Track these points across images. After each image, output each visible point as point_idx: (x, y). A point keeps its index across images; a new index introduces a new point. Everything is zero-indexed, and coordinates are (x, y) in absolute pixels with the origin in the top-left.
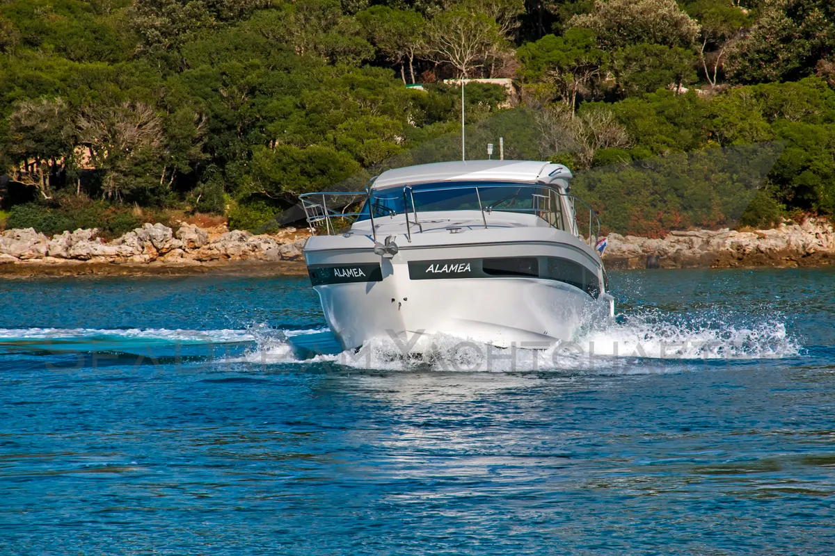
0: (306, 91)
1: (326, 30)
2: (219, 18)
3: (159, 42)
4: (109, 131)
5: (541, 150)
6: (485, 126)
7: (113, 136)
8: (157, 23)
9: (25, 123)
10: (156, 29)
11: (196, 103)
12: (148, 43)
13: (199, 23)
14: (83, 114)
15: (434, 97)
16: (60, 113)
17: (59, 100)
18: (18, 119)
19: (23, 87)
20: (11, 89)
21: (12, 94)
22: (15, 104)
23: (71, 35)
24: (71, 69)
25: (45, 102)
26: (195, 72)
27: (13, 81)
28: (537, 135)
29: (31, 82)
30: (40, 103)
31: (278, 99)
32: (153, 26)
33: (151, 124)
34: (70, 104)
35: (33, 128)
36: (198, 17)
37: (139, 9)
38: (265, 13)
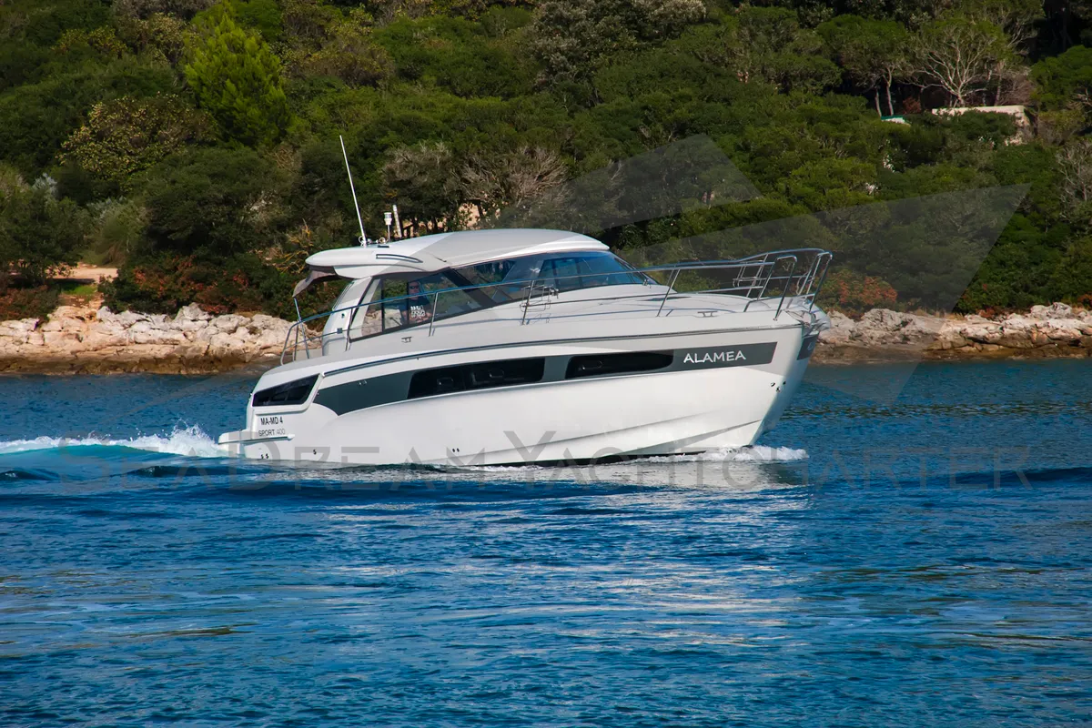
0: (750, 128)
1: (777, 48)
2: (640, 37)
3: (566, 69)
4: (503, 185)
5: (1064, 199)
6: (987, 169)
7: (507, 191)
8: (563, 46)
9: (400, 176)
10: (562, 53)
11: (609, 146)
12: (552, 72)
13: (615, 45)
14: (471, 163)
15: (918, 131)
16: (443, 163)
17: (441, 146)
18: (392, 172)
19: (399, 131)
20: (385, 134)
21: (384, 140)
22: (388, 152)
23: (457, 64)
24: (456, 107)
25: (424, 149)
26: (610, 107)
27: (386, 123)
28: (1058, 179)
29: (407, 124)
30: (418, 151)
31: (714, 140)
32: (558, 50)
33: (555, 174)
34: (455, 151)
35: (409, 182)
36: (614, 37)
37: (541, 28)
38: (699, 28)
